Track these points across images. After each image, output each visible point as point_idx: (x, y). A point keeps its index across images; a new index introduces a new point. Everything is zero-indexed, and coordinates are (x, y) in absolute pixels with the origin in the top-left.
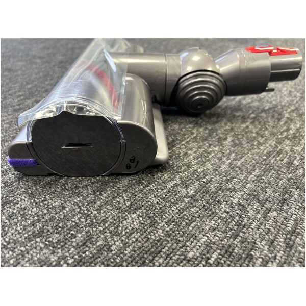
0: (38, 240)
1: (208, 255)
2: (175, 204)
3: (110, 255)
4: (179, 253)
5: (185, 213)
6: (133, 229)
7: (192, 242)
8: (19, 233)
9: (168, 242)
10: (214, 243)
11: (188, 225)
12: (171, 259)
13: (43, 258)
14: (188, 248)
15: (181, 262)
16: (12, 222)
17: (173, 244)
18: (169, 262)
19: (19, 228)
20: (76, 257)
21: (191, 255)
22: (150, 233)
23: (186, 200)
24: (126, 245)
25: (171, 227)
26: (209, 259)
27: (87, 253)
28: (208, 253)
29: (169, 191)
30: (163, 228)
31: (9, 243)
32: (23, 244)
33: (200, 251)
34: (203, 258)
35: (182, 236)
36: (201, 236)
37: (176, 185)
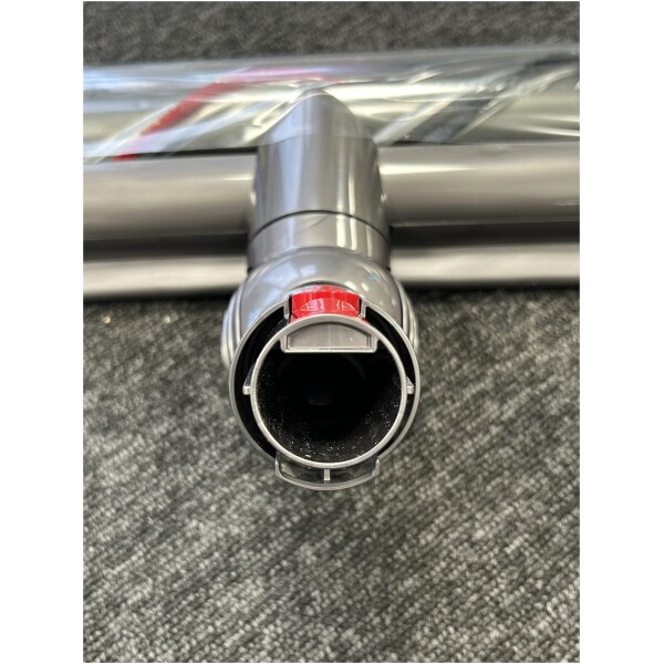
0: (246, 477)
1: (507, 540)
2: (471, 436)
3: (354, 517)
4: (460, 529)
5: (486, 456)
6: (391, 476)
7: (486, 514)
8: (217, 462)
9: (446, 508)
10: (523, 521)
11: (487, 481)
12: (446, 537)
13: (257, 508)
14: (477, 525)
15: (461, 544)
16: (202, 440)
17: (453, 513)
18: (441, 542)
19: (214, 453)
20: (304, 513)
21: (479, 534)
22: (418, 488)
23: (494, 430)
24: (379, 503)
25: (456, 481)
26: (506, 545)
27: (320, 510)
28: (507, 535)
29: (466, 406)
30: (442, 481)
31: (204, 478)
32: (225, 482)
33: (495, 531)
34: (497, 543)
35: (471, 501)
36: (504, 504)
37: (483, 394)
